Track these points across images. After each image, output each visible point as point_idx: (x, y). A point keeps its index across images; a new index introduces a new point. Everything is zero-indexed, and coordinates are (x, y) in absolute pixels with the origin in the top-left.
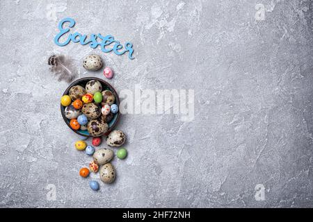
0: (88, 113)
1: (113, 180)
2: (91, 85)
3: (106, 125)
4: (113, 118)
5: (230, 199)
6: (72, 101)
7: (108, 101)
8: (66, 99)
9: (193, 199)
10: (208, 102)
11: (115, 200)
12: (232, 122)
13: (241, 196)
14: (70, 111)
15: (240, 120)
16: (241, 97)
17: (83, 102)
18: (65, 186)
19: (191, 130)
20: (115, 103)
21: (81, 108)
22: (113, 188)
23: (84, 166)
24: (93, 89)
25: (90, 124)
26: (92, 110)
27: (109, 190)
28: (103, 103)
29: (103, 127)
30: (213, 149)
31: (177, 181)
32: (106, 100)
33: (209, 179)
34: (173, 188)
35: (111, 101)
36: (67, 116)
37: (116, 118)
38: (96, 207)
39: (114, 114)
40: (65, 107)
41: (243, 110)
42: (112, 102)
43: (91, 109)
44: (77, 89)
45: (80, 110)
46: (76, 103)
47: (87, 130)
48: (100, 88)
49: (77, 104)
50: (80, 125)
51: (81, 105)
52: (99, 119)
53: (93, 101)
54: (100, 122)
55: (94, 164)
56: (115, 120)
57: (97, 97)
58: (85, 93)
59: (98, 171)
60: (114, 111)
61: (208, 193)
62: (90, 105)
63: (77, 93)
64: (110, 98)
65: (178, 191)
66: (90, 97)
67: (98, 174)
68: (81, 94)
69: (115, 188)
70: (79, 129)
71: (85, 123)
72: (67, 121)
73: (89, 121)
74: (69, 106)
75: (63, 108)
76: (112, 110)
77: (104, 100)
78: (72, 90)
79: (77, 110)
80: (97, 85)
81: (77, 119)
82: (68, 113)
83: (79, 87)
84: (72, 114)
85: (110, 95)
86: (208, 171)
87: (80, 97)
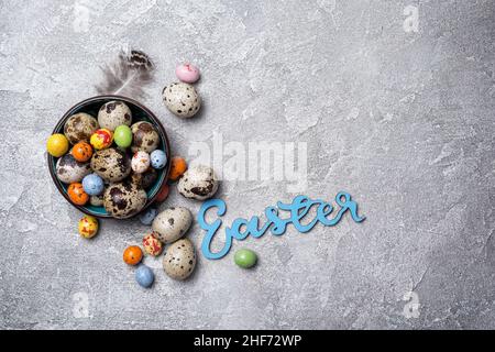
0: (104, 170)
1: (190, 274)
2: (108, 112)
3: (142, 194)
4: (156, 180)
5: (430, 318)
6: (70, 146)
7: (144, 144)
8: (58, 142)
9: (354, 316)
10: (389, 117)
11: (194, 314)
12: (439, 159)
13: (453, 311)
14: (67, 167)
15: (454, 156)
16: (457, 107)
17: (92, 146)
18: (93, 282)
19: (353, 172)
20: (160, 147)
21: (89, 161)
22: (190, 289)
23: (134, 243)
24: (112, 118)
25: (108, 192)
26: (111, 162)
27: (183, 292)
28: (134, 149)
29: (135, 197)
30: (397, 213)
31: (322, 278)
32: (140, 142)
33: (388, 275)
34: (313, 293)
35: (150, 143)
36: (60, 177)
37: (162, 178)
38: (156, 326)
39: (159, 171)
40: (56, 159)
41: (461, 134)
42: (154, 146)
43: (108, 160)
44: (78, 120)
45: (86, 164)
46: (78, 150)
47: (102, 206)
48: (126, 116)
49: (80, 150)
50: (90, 196)
51: (89, 153)
52: (126, 180)
53: (114, 145)
54: (129, 189)
55: (151, 239)
56: (161, 183)
57: (122, 136)
58: (96, 127)
59: (160, 255)
60: (158, 165)
61: (385, 304)
62: (107, 152)
63: (80, 127)
64: (147, 137)
65: (324, 298)
66: (107, 136)
67: (161, 259)
68: (88, 131)
69: (195, 289)
70: (88, 204)
71: (97, 191)
72: (63, 186)
73: (106, 186)
74: (66, 156)
75: (52, 160)
76: (154, 162)
77: (135, 143)
78: (69, 122)
79: (81, 163)
80: (121, 111)
81: (81, 182)
82: (62, 171)
83: (84, 117)
84: (70, 172)
85: (148, 130)
86: (387, 258)
87: (85, 137)
